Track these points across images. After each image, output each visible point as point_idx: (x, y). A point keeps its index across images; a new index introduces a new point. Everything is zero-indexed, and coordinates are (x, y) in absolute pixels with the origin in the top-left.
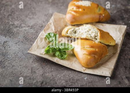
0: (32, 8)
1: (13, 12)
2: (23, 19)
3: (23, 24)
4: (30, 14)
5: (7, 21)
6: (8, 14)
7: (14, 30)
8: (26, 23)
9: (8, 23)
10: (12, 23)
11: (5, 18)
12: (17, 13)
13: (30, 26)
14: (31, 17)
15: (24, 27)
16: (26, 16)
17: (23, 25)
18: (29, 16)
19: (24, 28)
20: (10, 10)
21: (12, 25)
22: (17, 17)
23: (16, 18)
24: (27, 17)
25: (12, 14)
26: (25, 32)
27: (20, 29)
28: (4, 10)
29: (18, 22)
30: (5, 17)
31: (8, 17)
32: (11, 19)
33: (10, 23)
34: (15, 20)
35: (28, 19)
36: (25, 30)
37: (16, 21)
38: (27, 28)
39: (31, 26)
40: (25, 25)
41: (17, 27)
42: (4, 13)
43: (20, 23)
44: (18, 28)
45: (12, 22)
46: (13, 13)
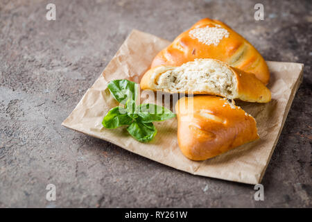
0: (77, 20)
1: (31, 30)
2: (55, 48)
3: (57, 58)
4: (73, 35)
5: (17, 53)
6: (19, 36)
7: (35, 72)
8: (63, 57)
9: (19, 56)
10: (30, 58)
11: (12, 44)
12: (42, 33)
13: (74, 63)
14: (75, 42)
15: (59, 65)
16: (63, 40)
17: (55, 62)
18: (69, 41)
19: (59, 70)
20: (24, 25)
21: (29, 61)
22: (42, 43)
23: (40, 46)
24: (66, 42)
25: (30, 36)
26: (61, 79)
27: (50, 71)
28: (11, 25)
29: (43, 56)
30: (14, 42)
31: (19, 43)
32: (26, 47)
33: (25, 57)
34: (37, 50)
35: (69, 48)
36: (60, 73)
37: (39, 53)
38: (65, 70)
39: (76, 65)
40: (60, 62)
41: (41, 66)
42: (9, 32)
43: (48, 58)
44: (44, 69)
45: (29, 54)
46: (32, 32)
